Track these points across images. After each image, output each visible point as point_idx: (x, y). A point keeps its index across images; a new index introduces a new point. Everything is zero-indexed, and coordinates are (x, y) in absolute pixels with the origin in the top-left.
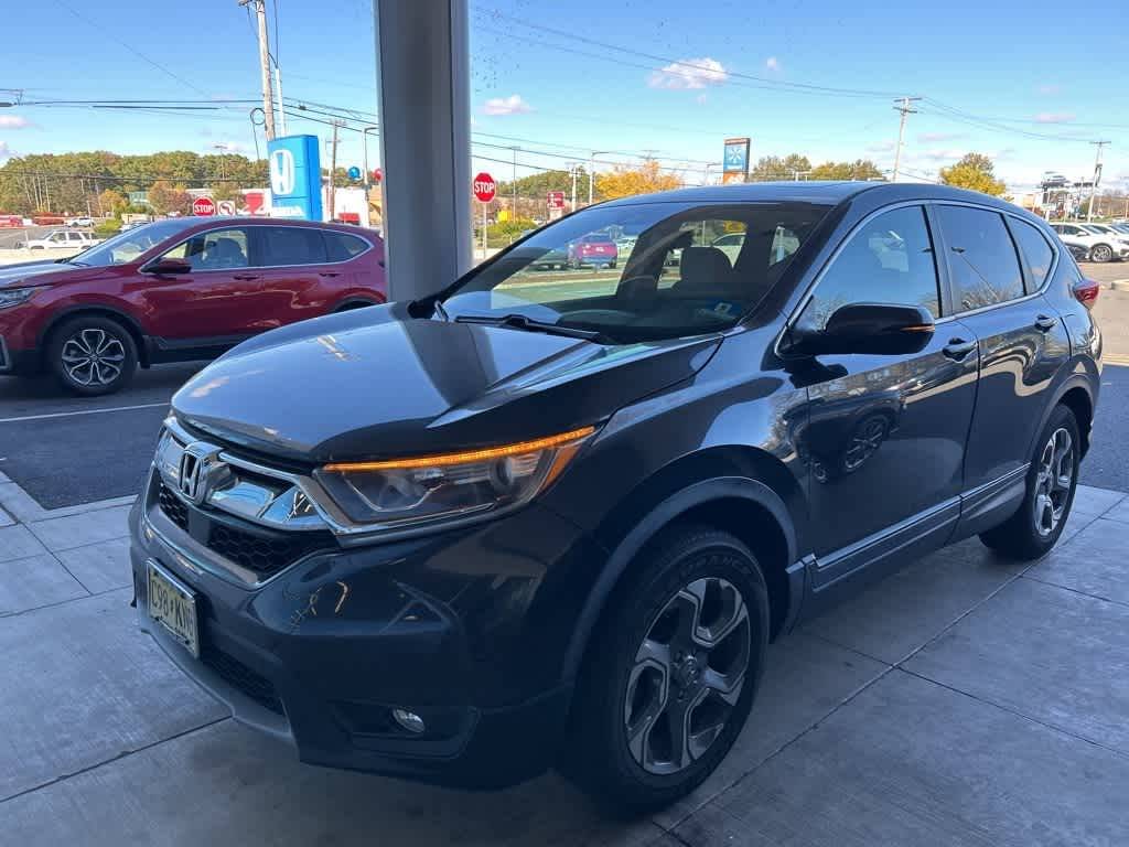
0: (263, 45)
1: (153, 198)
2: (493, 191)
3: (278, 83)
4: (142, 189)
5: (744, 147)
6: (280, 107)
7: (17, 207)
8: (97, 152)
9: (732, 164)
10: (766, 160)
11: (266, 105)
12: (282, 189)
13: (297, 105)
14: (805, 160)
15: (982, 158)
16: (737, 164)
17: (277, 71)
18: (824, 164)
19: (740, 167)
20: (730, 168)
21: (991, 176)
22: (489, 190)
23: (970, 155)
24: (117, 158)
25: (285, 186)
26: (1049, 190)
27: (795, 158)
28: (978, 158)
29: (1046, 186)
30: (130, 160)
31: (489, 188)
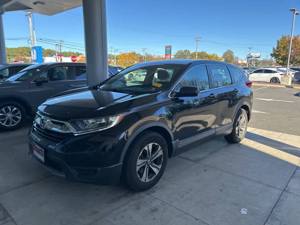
0: (31, 25)
3: (35, 34)
5: (170, 48)
6: (35, 39)
9: (167, 52)
11: (32, 39)
12: (34, 59)
13: (40, 39)
14: (189, 51)
20: (167, 53)
21: (233, 55)
23: (228, 50)
25: (35, 58)
27: (186, 50)
28: (230, 51)
29: (248, 58)
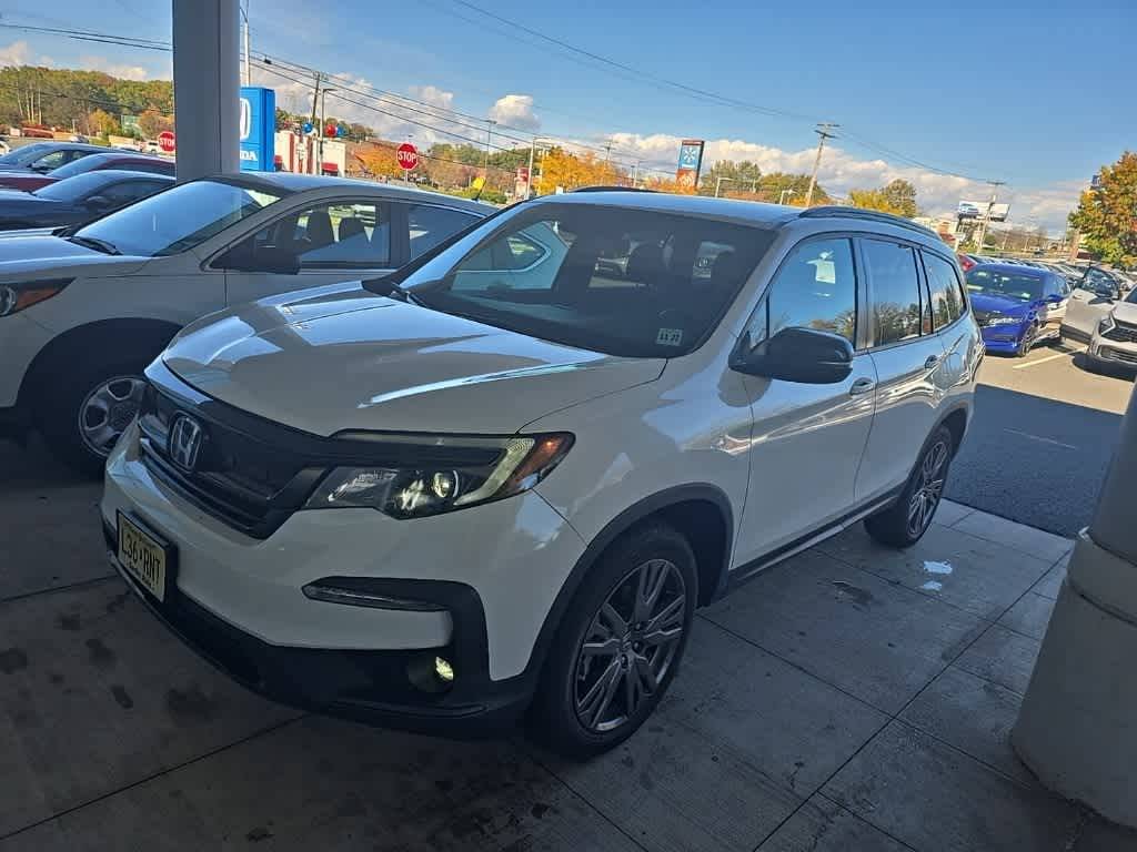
1: (143, 125)
2: (415, 160)
3: (246, 36)
4: (136, 113)
5: (699, 148)
6: (246, 58)
7: (7, 117)
8: (93, 72)
9: (686, 163)
10: (722, 162)
13: (263, 58)
14: (756, 167)
15: (908, 184)
16: (690, 164)
17: (246, 25)
18: (773, 173)
19: (692, 166)
20: (684, 166)
22: (411, 160)
23: (899, 181)
24: (114, 80)
26: (964, 220)
27: (748, 164)
28: (904, 185)
29: (960, 217)
30: (126, 84)
31: (411, 157)
